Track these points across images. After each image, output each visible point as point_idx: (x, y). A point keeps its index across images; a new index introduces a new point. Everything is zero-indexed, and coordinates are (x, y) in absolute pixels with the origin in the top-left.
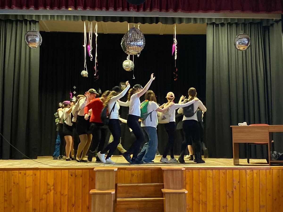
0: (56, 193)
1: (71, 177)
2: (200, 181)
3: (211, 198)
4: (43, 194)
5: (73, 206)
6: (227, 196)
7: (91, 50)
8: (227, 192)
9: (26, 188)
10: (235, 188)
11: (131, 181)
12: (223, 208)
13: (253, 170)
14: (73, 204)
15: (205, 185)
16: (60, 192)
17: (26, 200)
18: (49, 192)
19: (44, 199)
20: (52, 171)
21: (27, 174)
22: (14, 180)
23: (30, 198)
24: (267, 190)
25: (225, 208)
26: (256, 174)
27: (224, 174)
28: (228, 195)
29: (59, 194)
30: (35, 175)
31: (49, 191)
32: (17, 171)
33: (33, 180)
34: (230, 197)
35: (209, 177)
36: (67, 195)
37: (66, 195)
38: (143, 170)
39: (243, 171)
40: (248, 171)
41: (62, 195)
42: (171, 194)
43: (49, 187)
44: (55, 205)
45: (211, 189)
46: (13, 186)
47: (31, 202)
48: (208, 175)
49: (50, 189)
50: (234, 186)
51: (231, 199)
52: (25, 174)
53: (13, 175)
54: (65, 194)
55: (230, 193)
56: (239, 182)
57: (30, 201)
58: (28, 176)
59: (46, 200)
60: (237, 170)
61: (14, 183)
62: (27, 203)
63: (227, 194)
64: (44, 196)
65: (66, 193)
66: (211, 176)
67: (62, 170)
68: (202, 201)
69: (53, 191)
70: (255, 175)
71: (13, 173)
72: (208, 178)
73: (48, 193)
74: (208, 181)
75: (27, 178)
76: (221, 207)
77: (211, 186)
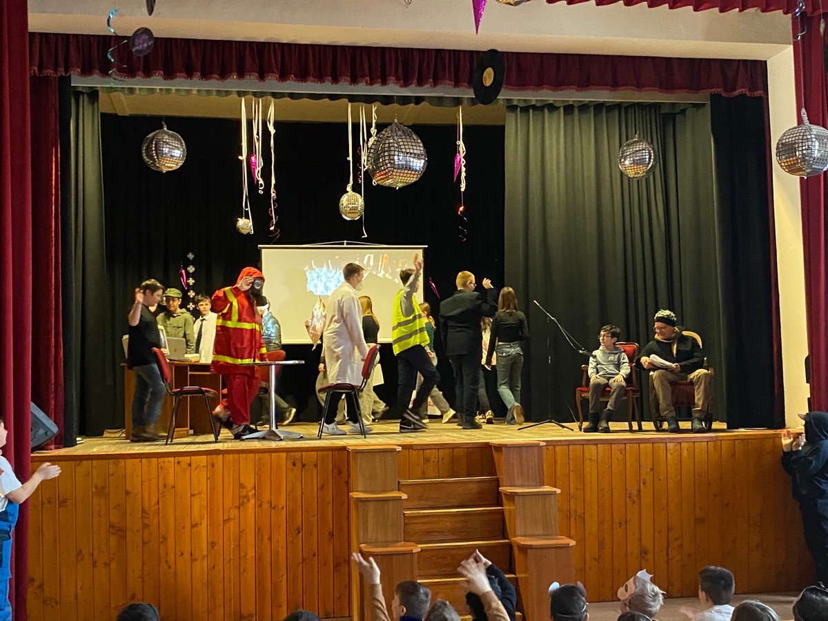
0: (260, 506)
1: (292, 467)
2: (571, 469)
3: (595, 505)
4: (231, 508)
5: (299, 532)
6: (628, 499)
7: (260, 167)
8: (628, 492)
9: (192, 495)
10: (644, 483)
11: (423, 473)
12: (620, 527)
13: (680, 443)
14: (298, 529)
15: (582, 477)
16: (268, 502)
17: (193, 523)
18: (243, 502)
19: (234, 519)
20: (252, 455)
21: (194, 465)
22: (164, 479)
23: (203, 519)
24: (710, 484)
25: (623, 527)
26: (687, 450)
27: (621, 452)
28: (630, 497)
29: (266, 506)
30: (213, 467)
31: (245, 500)
32: (172, 459)
33: (207, 479)
34: (634, 502)
35: (590, 459)
36: (285, 509)
37: (283, 508)
38: (449, 448)
39: (661, 445)
40: (670, 445)
41: (274, 508)
42: (527, 497)
43: (244, 492)
44: (258, 531)
45: (595, 487)
46: (164, 492)
47: (204, 528)
48: (587, 455)
49: (246, 496)
50: (641, 478)
51: (636, 506)
52: (190, 465)
53: (161, 468)
54: (280, 507)
55: (635, 493)
56: (651, 469)
57: (201, 524)
58: (196, 469)
59: (237, 521)
60: (648, 445)
61: (165, 486)
62: (195, 529)
63: (628, 495)
64: (234, 512)
65: (283, 502)
66: (594, 458)
67: (274, 454)
68: (576, 511)
69: (252, 501)
70: (685, 453)
71: (162, 464)
72: (587, 463)
73: (242, 505)
74: (588, 469)
75: (195, 474)
76: (616, 525)
77: (594, 480)
